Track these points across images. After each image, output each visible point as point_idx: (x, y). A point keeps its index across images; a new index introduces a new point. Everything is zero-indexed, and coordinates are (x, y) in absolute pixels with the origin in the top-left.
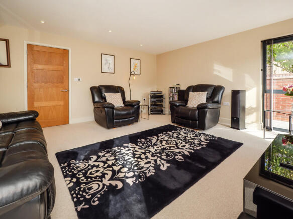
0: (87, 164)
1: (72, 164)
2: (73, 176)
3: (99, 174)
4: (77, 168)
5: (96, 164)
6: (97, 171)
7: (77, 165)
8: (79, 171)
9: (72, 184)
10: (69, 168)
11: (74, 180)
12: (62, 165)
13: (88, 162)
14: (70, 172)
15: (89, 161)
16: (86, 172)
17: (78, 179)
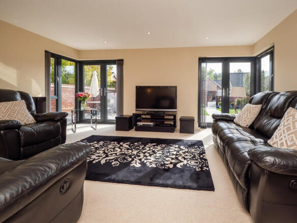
0: (189, 162)
1: (200, 167)
2: (201, 159)
3: (187, 154)
4: (197, 163)
5: (183, 160)
6: (186, 155)
7: (196, 164)
8: (197, 160)
9: (204, 155)
10: (203, 165)
11: (201, 156)
12: (208, 169)
13: (187, 163)
14: (202, 162)
15: (185, 164)
16: (193, 158)
17: (199, 156)
